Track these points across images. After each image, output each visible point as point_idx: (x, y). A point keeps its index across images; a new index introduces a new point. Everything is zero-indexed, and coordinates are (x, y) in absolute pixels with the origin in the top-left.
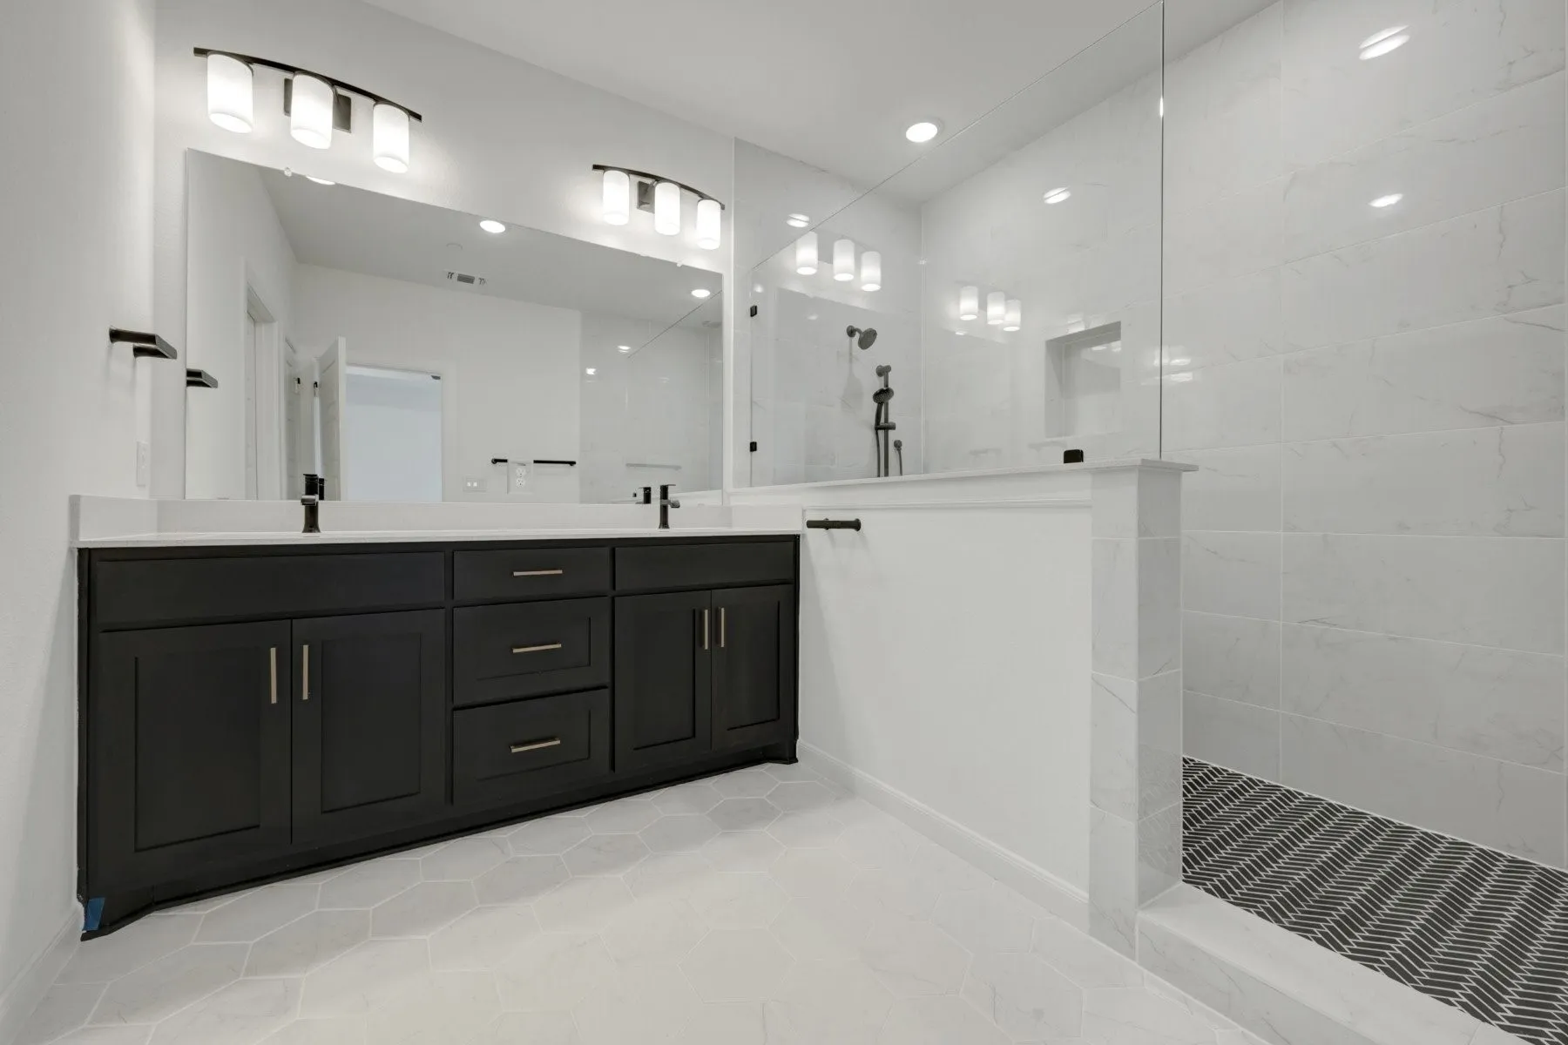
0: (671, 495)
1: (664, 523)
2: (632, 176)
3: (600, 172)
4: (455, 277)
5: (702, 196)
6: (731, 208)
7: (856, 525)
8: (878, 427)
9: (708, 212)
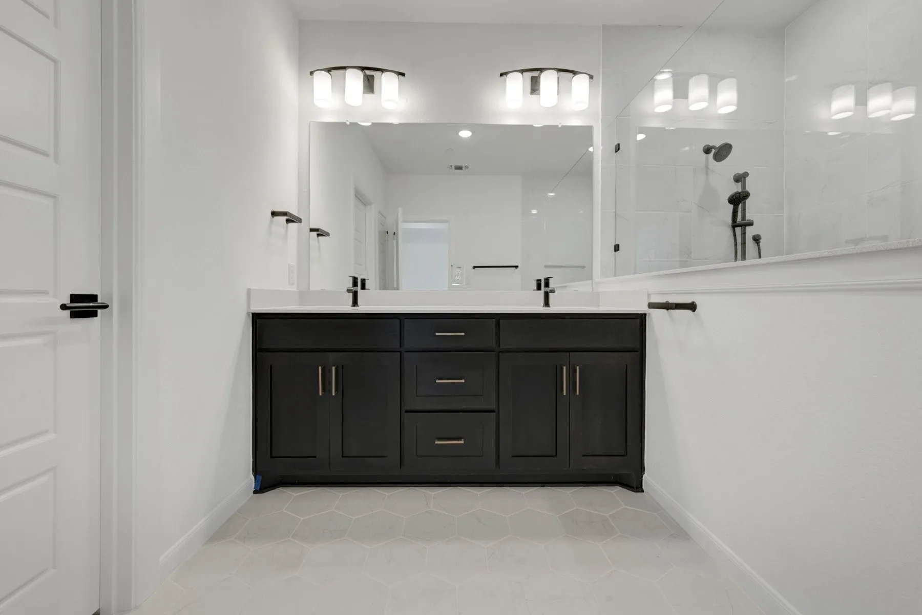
0: (552, 285)
1: (547, 303)
2: (525, 74)
3: (504, 77)
4: (453, 167)
5: (574, 73)
6: (599, 78)
7: (692, 307)
8: (735, 225)
9: (580, 83)
